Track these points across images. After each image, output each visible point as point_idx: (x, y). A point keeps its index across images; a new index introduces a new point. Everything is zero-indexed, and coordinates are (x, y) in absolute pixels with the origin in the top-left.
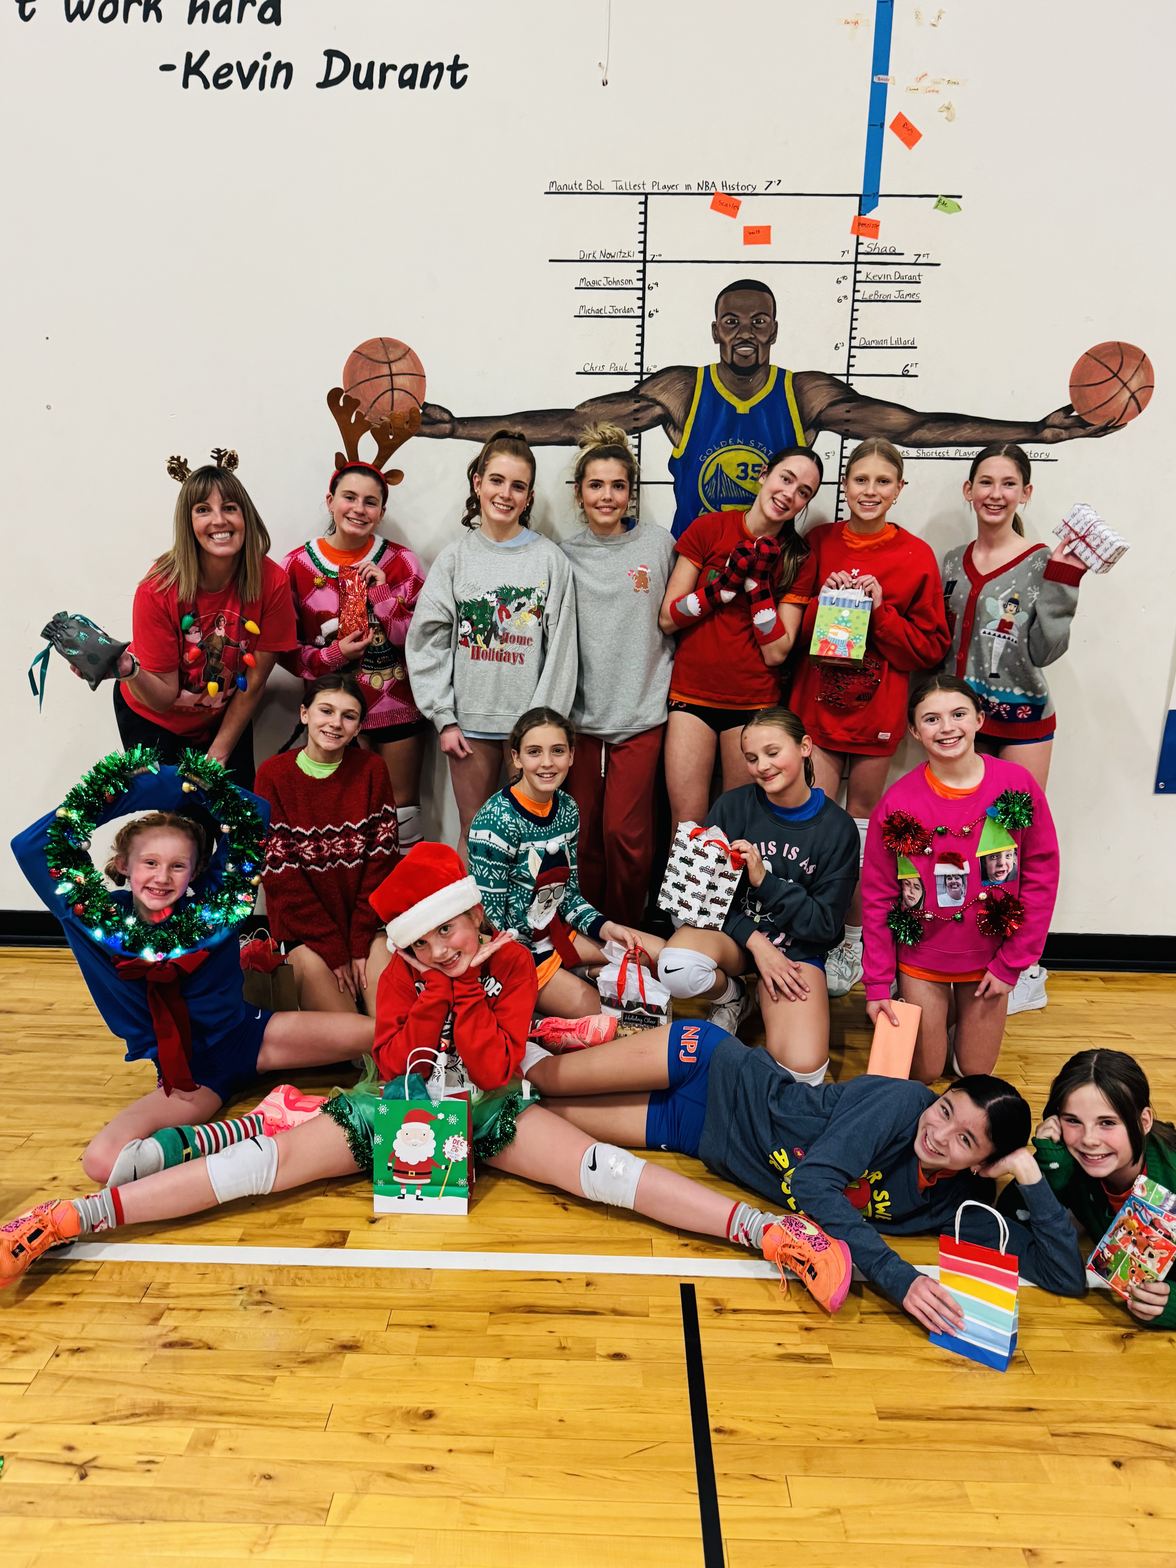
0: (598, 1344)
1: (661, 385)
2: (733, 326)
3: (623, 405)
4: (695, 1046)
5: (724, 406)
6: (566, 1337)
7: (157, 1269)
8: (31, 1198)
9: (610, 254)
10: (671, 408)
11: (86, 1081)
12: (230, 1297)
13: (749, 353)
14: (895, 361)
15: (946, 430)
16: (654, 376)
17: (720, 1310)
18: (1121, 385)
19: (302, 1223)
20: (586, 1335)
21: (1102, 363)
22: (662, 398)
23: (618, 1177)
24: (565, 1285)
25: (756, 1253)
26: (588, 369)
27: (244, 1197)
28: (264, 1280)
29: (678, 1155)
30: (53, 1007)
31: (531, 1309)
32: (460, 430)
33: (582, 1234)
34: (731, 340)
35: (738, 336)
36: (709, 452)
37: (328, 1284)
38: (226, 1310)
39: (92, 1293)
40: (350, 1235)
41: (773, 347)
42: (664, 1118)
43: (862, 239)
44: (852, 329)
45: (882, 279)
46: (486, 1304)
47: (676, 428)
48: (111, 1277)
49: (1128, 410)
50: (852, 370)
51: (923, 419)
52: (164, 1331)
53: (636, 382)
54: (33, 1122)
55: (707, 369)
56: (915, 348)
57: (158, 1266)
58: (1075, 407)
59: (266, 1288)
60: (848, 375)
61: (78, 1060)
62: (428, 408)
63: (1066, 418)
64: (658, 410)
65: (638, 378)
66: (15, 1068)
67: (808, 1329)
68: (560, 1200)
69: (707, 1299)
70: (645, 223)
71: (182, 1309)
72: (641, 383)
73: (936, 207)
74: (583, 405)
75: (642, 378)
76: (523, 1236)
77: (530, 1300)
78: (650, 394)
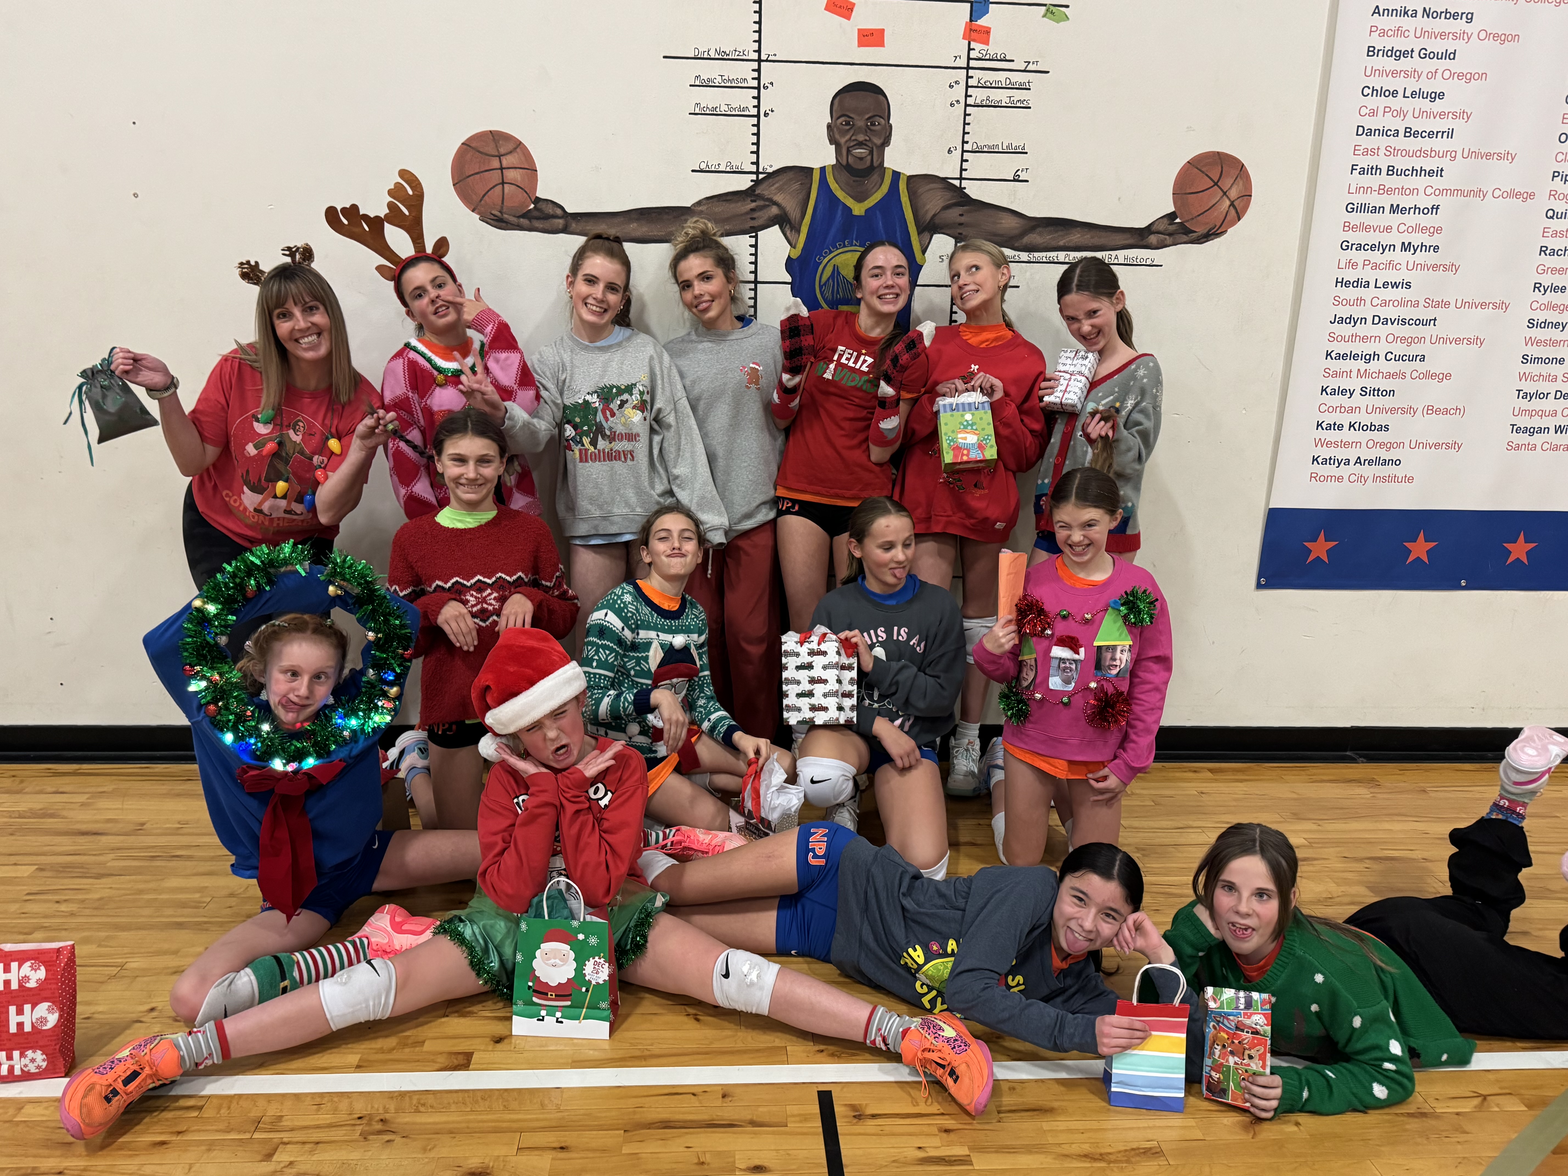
0: (737, 1157)
1: (777, 185)
2: (848, 127)
3: (739, 204)
4: (824, 848)
5: (840, 207)
6: (704, 1152)
7: (269, 1101)
8: (128, 1032)
9: (725, 53)
10: (788, 209)
11: (183, 905)
12: (349, 1128)
13: (864, 155)
14: (1007, 166)
15: (1056, 235)
16: (770, 175)
17: (859, 1116)
18: (1221, 193)
19: (423, 1046)
20: (725, 1149)
21: (1203, 172)
22: (778, 198)
23: (752, 984)
24: (700, 1098)
25: (893, 1057)
26: (703, 166)
27: (361, 1023)
28: (384, 1108)
29: (809, 959)
30: (145, 827)
31: (667, 1125)
32: (574, 225)
33: (716, 1045)
34: (847, 141)
35: (853, 138)
36: (826, 253)
37: (453, 1108)
38: (346, 1141)
39: (199, 1131)
40: (474, 1056)
41: (887, 150)
42: (794, 924)
43: (973, 45)
44: (965, 133)
45: (993, 85)
46: (620, 1121)
47: (792, 228)
48: (218, 1113)
49: (1228, 218)
50: (965, 174)
51: (1034, 223)
52: (279, 1168)
53: (752, 181)
54: (126, 950)
55: (823, 169)
56: (1026, 153)
57: (270, 1098)
58: (1178, 214)
59: (387, 1116)
60: (961, 178)
61: (174, 882)
62: (540, 203)
63: (1170, 224)
64: (774, 210)
65: (754, 177)
66: (106, 893)
67: (947, 1131)
68: (691, 1011)
69: (846, 1105)
70: (759, 23)
71: (297, 1143)
72: (757, 182)
73: (1044, 16)
74: (699, 203)
75: (757, 177)
76: (656, 1049)
77: (665, 1115)
78: (766, 193)
